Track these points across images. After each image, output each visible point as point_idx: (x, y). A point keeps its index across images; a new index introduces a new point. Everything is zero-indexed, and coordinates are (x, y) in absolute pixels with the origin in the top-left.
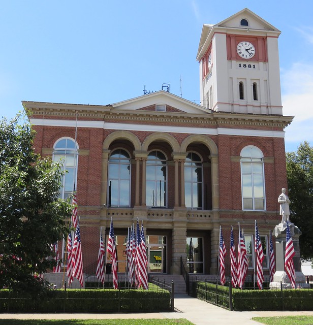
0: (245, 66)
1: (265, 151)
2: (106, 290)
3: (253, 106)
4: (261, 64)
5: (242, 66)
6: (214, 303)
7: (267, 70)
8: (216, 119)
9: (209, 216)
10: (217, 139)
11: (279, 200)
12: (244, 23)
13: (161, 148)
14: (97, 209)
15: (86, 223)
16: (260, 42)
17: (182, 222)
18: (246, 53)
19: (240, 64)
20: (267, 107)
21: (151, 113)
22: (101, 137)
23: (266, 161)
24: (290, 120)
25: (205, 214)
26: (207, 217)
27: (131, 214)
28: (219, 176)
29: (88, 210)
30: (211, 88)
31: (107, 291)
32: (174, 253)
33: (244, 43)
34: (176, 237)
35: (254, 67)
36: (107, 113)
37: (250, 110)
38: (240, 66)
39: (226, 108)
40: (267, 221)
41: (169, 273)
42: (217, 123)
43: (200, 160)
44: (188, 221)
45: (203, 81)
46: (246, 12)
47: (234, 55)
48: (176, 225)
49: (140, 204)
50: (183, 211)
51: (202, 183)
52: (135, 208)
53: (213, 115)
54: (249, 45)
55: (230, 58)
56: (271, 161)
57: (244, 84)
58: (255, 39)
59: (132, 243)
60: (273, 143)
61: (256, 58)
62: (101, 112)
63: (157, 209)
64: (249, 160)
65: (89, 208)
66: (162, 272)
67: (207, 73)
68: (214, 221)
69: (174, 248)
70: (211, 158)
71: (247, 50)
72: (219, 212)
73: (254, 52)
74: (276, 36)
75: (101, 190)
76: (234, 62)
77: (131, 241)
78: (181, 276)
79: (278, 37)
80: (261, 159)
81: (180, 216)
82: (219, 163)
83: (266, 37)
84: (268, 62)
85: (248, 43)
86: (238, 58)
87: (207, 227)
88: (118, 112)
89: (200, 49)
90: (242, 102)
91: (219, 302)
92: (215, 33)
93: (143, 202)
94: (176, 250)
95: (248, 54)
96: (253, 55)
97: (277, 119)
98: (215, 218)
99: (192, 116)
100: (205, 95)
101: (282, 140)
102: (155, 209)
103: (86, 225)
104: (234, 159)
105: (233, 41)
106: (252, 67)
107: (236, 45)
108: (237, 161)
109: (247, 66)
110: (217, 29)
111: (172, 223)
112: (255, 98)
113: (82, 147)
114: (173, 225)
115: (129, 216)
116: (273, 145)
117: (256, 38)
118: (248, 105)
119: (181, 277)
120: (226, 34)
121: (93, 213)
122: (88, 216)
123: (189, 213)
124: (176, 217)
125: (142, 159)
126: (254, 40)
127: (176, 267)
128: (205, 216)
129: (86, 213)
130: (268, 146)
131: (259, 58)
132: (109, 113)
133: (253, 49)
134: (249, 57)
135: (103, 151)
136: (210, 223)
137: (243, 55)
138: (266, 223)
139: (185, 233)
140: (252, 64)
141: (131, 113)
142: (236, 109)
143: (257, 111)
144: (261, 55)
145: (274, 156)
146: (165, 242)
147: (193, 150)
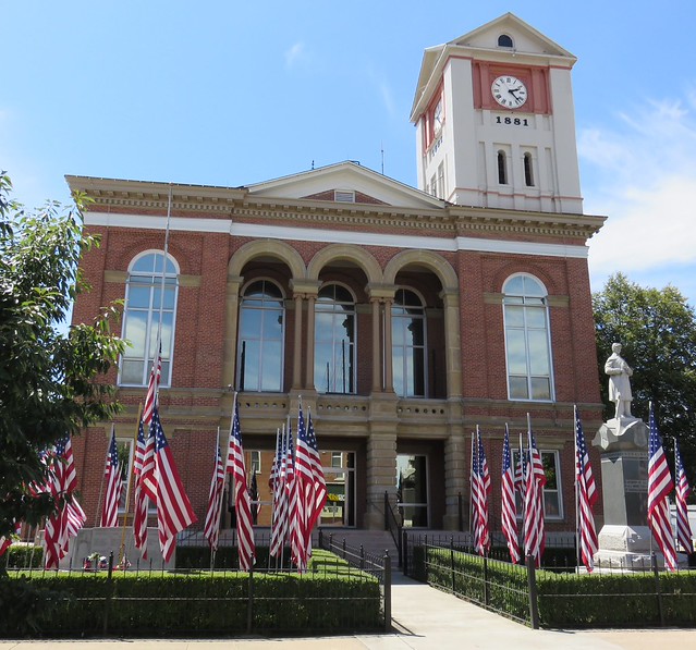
0: (508, 121)
1: (549, 283)
2: (217, 574)
3: (526, 197)
4: (539, 117)
5: (503, 120)
6: (477, 600)
7: (551, 129)
8: (454, 219)
9: (442, 412)
10: (455, 258)
11: (607, 368)
12: (505, 41)
13: (343, 280)
14: (214, 393)
15: (191, 423)
16: (536, 78)
17: (388, 423)
18: (509, 98)
19: (499, 118)
20: (553, 199)
21: (326, 205)
22: (225, 251)
23: (554, 304)
24: (599, 223)
25: (434, 408)
26: (438, 413)
27: (284, 406)
28: (461, 332)
29: (195, 397)
30: (441, 167)
31: (219, 579)
32: (371, 485)
33: (505, 78)
34: (375, 453)
35: (526, 124)
36: (238, 204)
37: (520, 204)
38: (499, 122)
39: (474, 200)
40: (558, 421)
41: (361, 526)
42: (455, 227)
43: (421, 305)
44: (400, 420)
45: (424, 158)
46: (509, 20)
47: (486, 100)
48: (375, 428)
49: (303, 385)
50: (388, 401)
51: (425, 347)
52: (292, 393)
53: (448, 211)
54: (515, 83)
55: (479, 105)
56: (563, 304)
57: (507, 154)
58: (526, 72)
59: (284, 461)
60: (566, 268)
61: (529, 107)
62: (225, 201)
63: (337, 397)
64: (519, 302)
65: (198, 393)
66: (346, 524)
67: (431, 141)
68: (451, 421)
69: (371, 476)
70: (445, 295)
71: (511, 92)
72: (461, 404)
73: (524, 96)
74: (568, 65)
75: (224, 356)
76: (486, 113)
77: (283, 457)
78: (386, 532)
79: (570, 68)
80: (543, 300)
81: (384, 410)
82: (459, 306)
83: (549, 68)
84: (552, 114)
85: (513, 79)
86: (495, 106)
87: (438, 433)
88: (259, 202)
89: (418, 95)
90: (504, 189)
91: (492, 601)
92: (450, 56)
93: (308, 381)
94: (375, 480)
95: (513, 100)
96: (523, 102)
97: (574, 222)
98: (455, 414)
99: (407, 213)
100: (429, 182)
101: (582, 264)
102: (332, 396)
103: (192, 428)
104: (490, 299)
105: (484, 73)
106: (522, 123)
107: (491, 83)
108: (496, 301)
109: (512, 121)
110: (454, 49)
111: (368, 424)
112: (529, 182)
113: (186, 270)
114: (369, 428)
115: (280, 409)
116: (566, 273)
117: (529, 69)
118: (516, 196)
119: (387, 534)
120: (471, 59)
121: (206, 402)
122: (195, 409)
123: (401, 405)
124: (376, 412)
125: (308, 297)
126: (524, 72)
127: (376, 515)
128: (434, 411)
129: (192, 402)
130: (557, 274)
131: (536, 107)
132: (240, 204)
133: (523, 89)
134: (514, 105)
135: (228, 279)
136: (444, 425)
137: (504, 101)
138: (556, 425)
139: (394, 446)
140: (522, 118)
141: (286, 204)
142: (493, 201)
143: (533, 205)
144: (540, 102)
145: (568, 294)
146: (350, 464)
147: (407, 284)
